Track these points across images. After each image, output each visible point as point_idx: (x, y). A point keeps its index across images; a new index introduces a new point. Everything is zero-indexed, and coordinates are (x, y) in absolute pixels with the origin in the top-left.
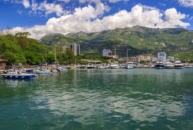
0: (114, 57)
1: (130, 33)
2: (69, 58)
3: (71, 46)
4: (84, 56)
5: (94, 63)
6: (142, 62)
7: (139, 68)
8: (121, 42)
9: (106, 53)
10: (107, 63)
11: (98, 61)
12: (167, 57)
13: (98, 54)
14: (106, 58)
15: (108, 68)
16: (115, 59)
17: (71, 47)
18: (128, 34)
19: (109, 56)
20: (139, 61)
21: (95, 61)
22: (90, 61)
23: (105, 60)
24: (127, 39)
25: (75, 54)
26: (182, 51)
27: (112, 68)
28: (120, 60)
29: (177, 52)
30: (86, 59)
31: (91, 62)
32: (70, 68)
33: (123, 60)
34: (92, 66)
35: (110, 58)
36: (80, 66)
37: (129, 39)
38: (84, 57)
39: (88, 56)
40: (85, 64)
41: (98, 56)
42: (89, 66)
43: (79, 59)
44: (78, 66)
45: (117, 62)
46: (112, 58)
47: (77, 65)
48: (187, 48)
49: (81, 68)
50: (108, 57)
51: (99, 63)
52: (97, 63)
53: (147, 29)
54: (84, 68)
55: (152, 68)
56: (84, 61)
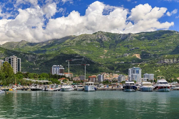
0: (67, 75)
1: (89, 42)
2: (7, 77)
3: (10, 59)
4: (27, 74)
5: (40, 84)
6: (106, 82)
7: (102, 90)
8: (76, 55)
9: (56, 70)
10: (58, 83)
11: (45, 81)
12: (142, 74)
13: (46, 71)
14: (56, 77)
15: (59, 90)
16: (68, 78)
17: (10, 62)
18: (87, 43)
19: (61, 74)
20: (102, 80)
21: (41, 81)
22: (34, 81)
23: (55, 80)
24: (85, 51)
25: (15, 71)
26: (167, 64)
27: (63, 90)
28: (75, 79)
29: (158, 66)
30: (30, 78)
31: (37, 83)
32: (8, 90)
33: (79, 79)
34: (38, 87)
35: (62, 77)
36: (21, 87)
37: (88, 51)
38: (26, 76)
39: (32, 74)
40: (28, 85)
41: (46, 74)
42: (33, 87)
43: (20, 77)
44: (19, 88)
45: (72, 82)
46: (64, 77)
47: (18, 86)
48: (175, 60)
49: (22, 90)
50: (59, 76)
51: (47, 83)
52: (44, 84)
53: (114, 36)
54: (26, 90)
55: (120, 90)
56: (27, 81)
